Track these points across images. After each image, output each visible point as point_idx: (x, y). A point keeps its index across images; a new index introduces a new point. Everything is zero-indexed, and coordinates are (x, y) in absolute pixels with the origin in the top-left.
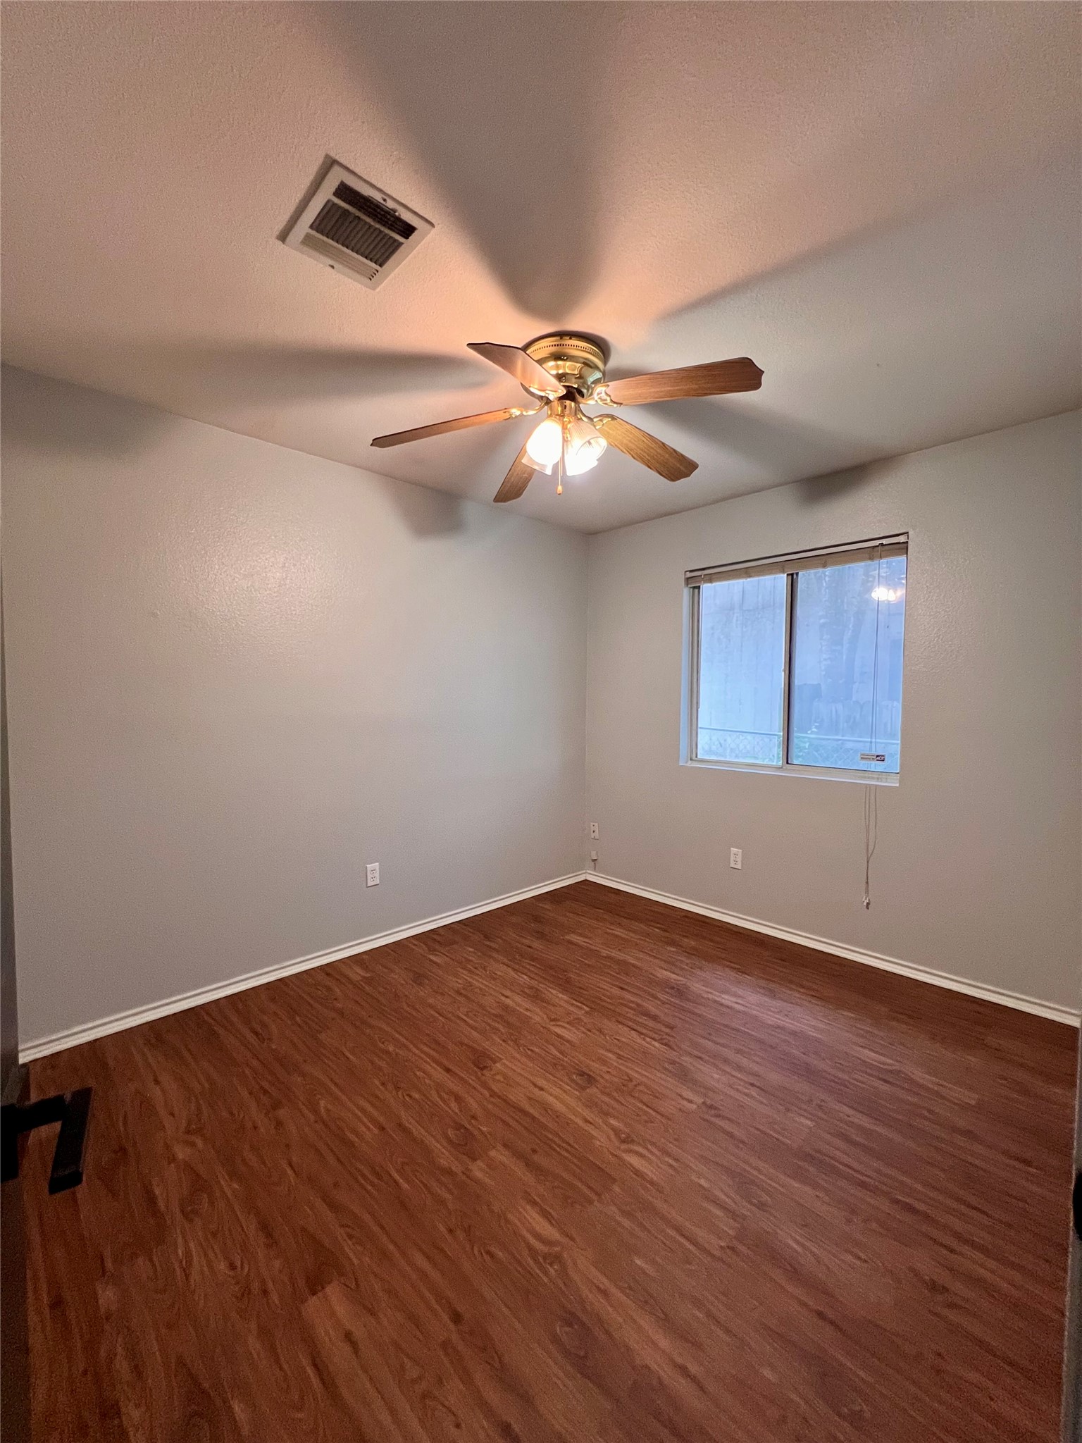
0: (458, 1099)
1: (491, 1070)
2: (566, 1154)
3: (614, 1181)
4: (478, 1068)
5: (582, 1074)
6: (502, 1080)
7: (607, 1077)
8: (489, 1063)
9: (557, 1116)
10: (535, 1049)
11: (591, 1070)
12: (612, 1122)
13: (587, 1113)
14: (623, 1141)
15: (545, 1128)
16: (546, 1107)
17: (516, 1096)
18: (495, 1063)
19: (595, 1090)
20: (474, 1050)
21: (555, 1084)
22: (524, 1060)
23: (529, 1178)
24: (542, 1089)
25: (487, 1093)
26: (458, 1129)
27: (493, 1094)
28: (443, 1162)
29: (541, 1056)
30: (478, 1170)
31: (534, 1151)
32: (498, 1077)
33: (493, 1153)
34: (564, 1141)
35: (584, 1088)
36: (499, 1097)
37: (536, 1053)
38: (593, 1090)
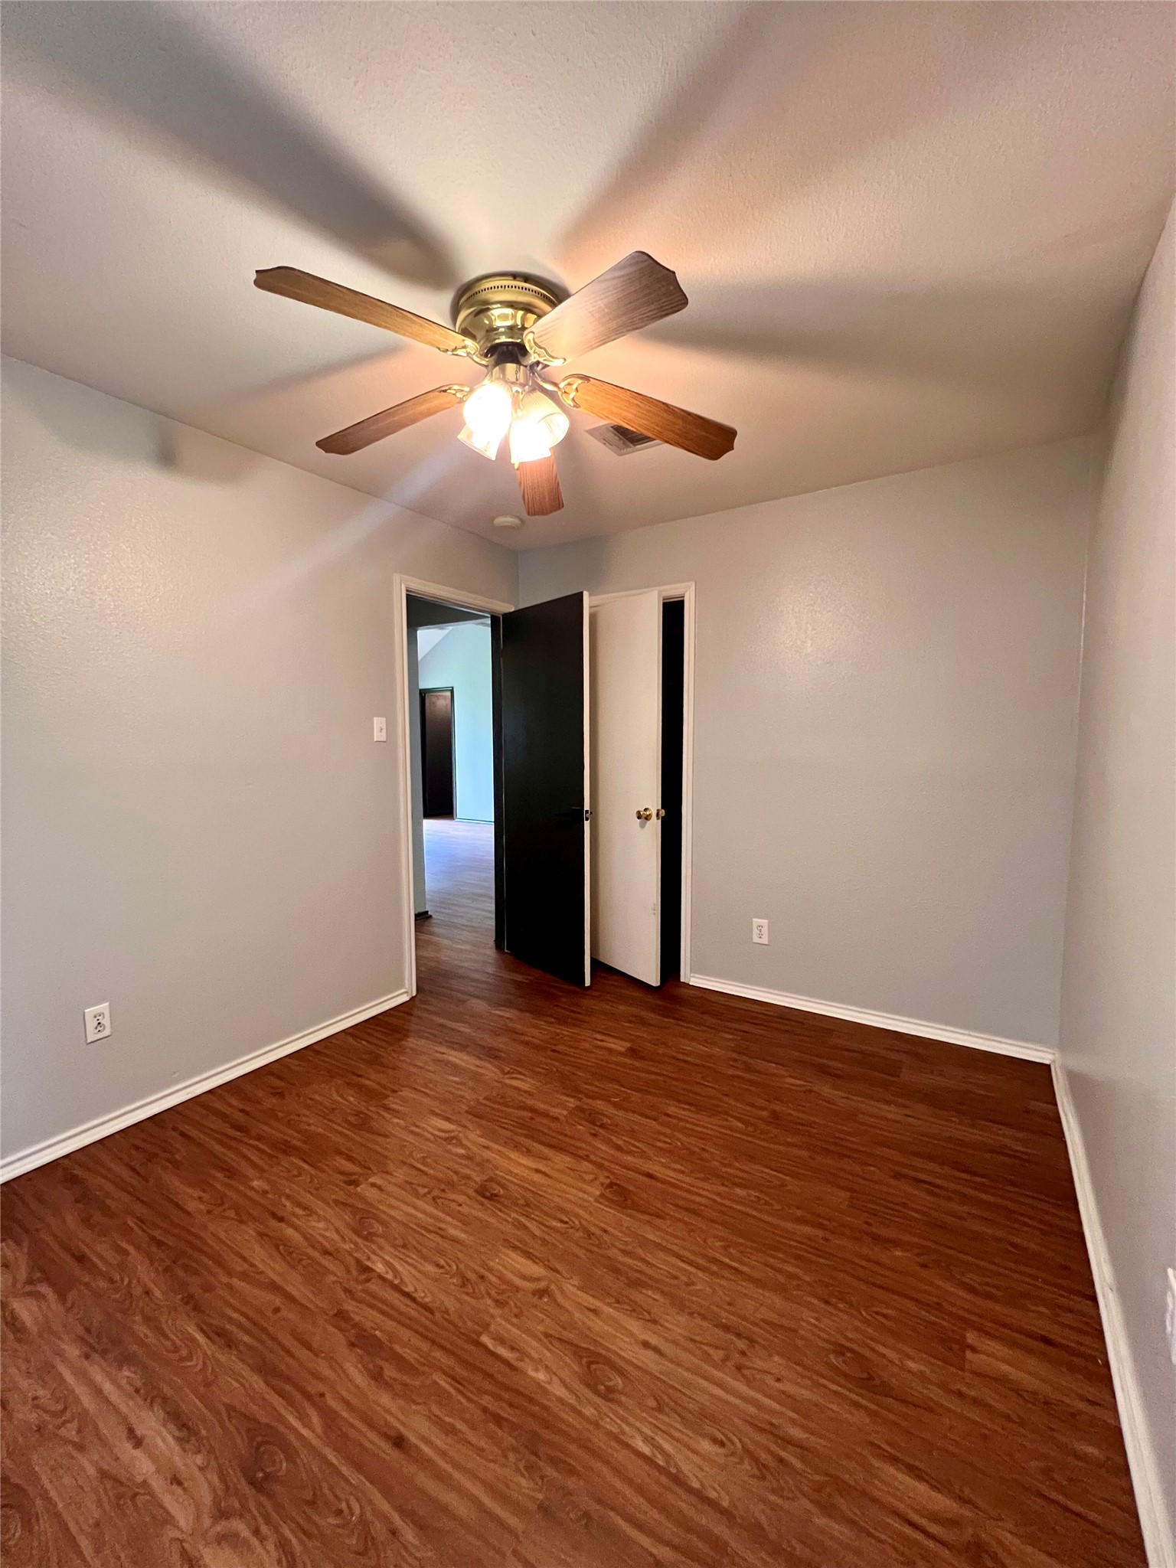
0: (619, 1148)
1: (602, 1184)
2: (504, 1120)
3: (467, 1112)
4: (616, 1184)
5: (493, 1197)
6: (584, 1175)
7: (461, 1198)
8: (607, 1192)
9: (516, 1146)
10: (559, 1225)
11: (482, 1204)
12: (462, 1151)
13: (487, 1154)
14: (454, 1138)
15: (526, 1136)
16: (528, 1152)
17: (562, 1160)
18: (602, 1195)
19: (477, 1179)
20: (636, 1207)
21: (524, 1179)
22: (568, 1206)
23: (530, 1102)
24: (537, 1171)
25: (592, 1157)
26: (602, 1124)
27: (586, 1158)
28: (599, 1102)
29: (547, 1214)
30: (572, 1103)
31: (532, 1119)
32: (591, 1177)
33: (565, 1113)
34: (507, 1129)
35: (491, 1180)
36: (579, 1156)
37: (555, 1218)
38: (478, 1178)
